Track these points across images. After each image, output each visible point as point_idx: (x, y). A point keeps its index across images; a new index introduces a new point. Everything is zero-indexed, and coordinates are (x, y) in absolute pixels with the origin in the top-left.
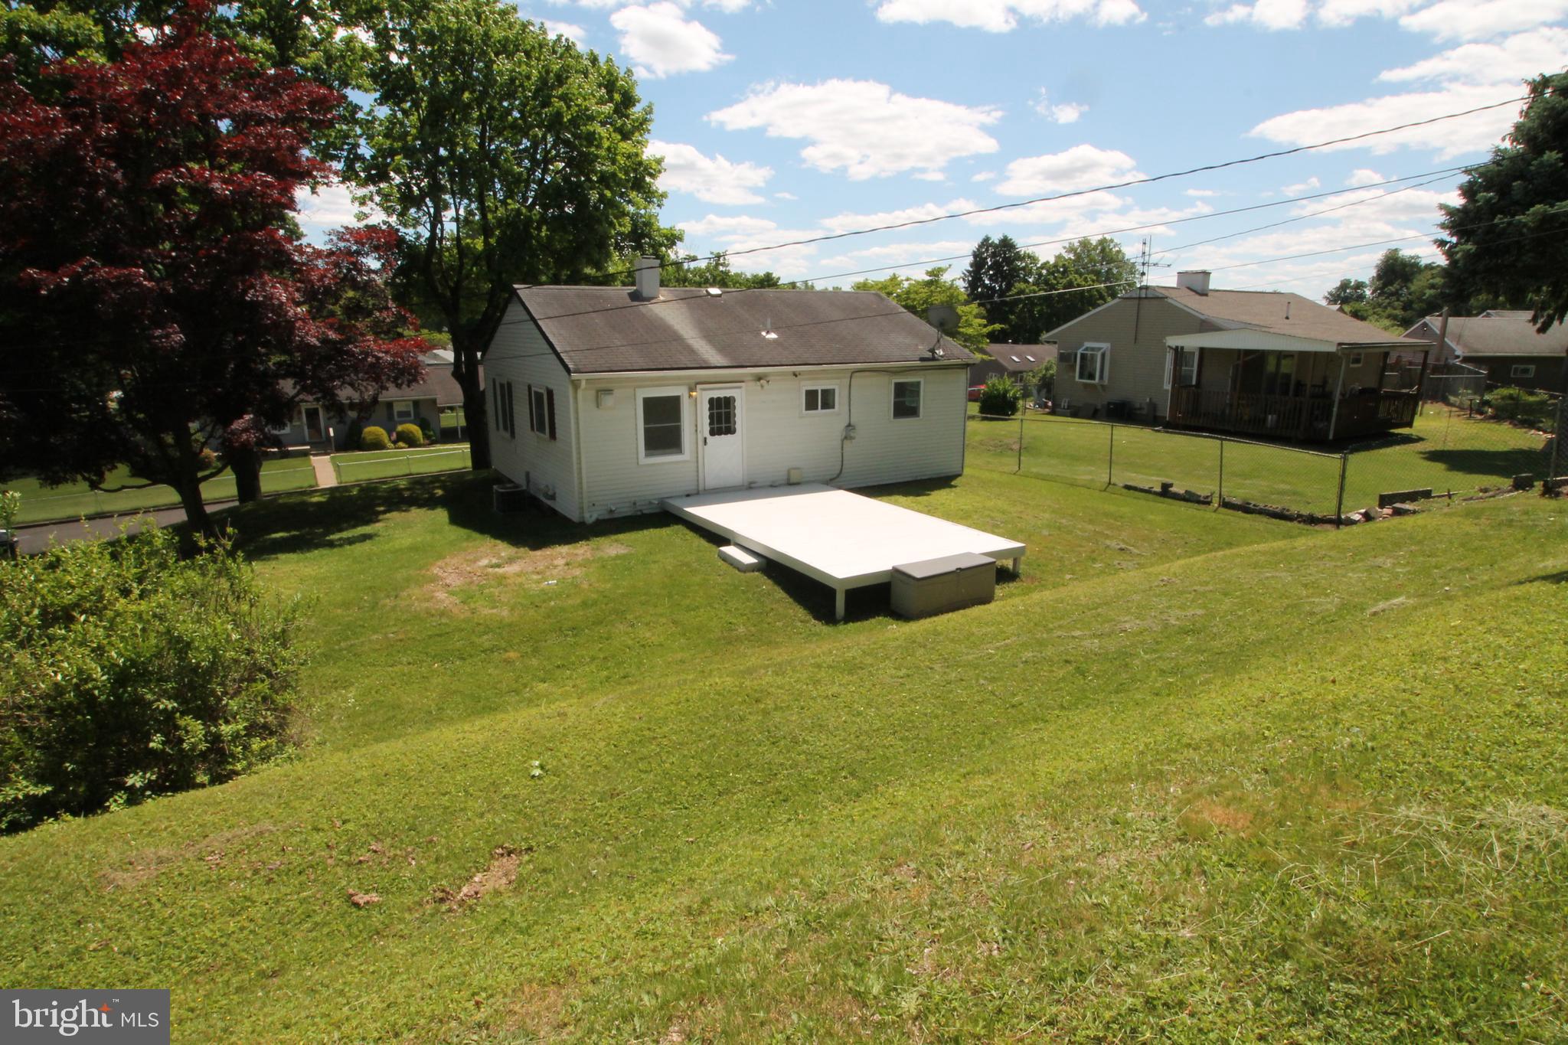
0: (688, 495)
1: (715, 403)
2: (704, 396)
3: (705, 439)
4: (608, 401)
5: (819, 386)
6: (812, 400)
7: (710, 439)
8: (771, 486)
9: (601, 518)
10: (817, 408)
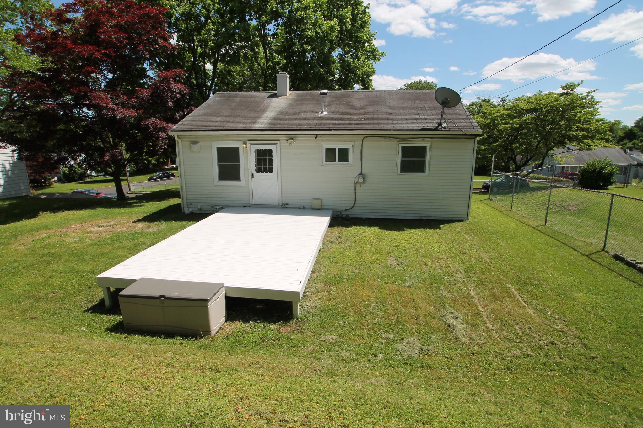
0: (245, 206)
1: (259, 153)
2: (253, 148)
3: (253, 174)
4: (195, 147)
5: (337, 145)
6: (330, 154)
7: (256, 174)
8: (300, 208)
9: (194, 212)
10: (335, 161)
